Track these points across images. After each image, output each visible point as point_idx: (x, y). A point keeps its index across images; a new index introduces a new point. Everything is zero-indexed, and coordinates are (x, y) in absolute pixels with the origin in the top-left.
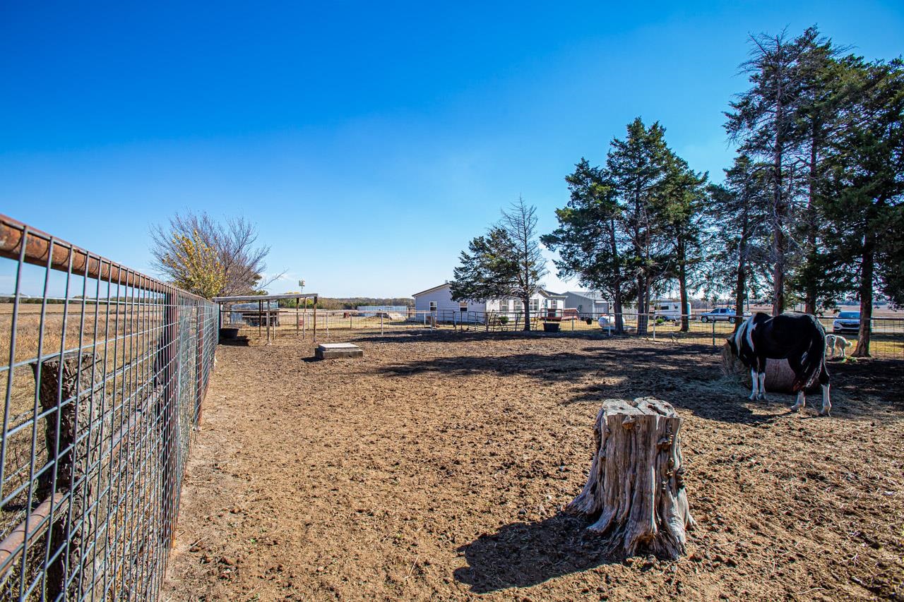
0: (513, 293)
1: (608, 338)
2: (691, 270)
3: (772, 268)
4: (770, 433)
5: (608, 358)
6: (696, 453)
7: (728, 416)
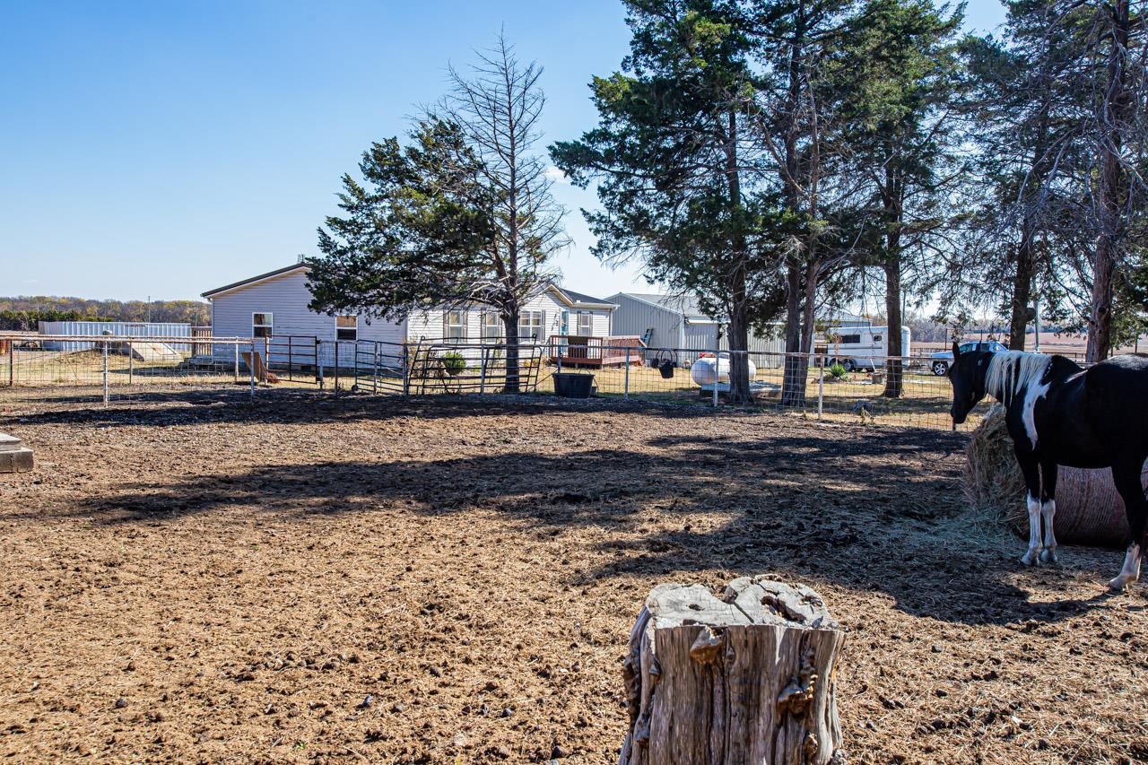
0: (477, 295)
1: (711, 412)
2: (914, 248)
3: (1093, 248)
4: (1058, 646)
5: (707, 464)
6: (887, 705)
7: (969, 609)
